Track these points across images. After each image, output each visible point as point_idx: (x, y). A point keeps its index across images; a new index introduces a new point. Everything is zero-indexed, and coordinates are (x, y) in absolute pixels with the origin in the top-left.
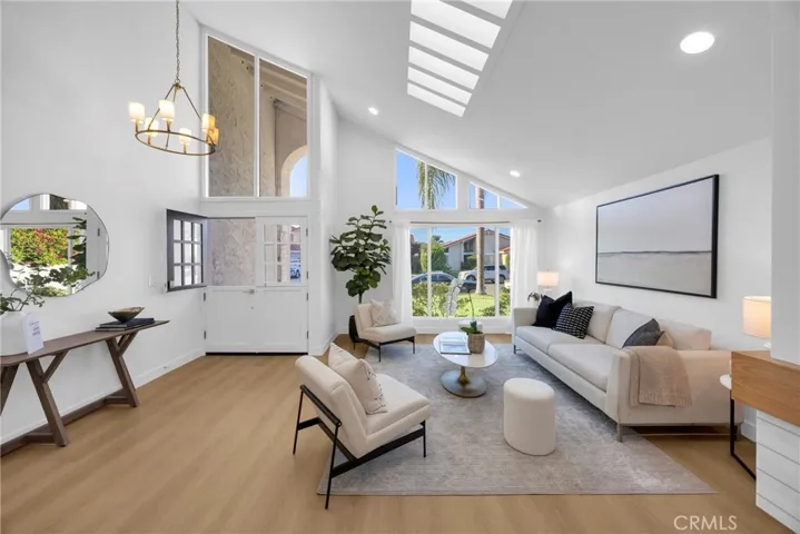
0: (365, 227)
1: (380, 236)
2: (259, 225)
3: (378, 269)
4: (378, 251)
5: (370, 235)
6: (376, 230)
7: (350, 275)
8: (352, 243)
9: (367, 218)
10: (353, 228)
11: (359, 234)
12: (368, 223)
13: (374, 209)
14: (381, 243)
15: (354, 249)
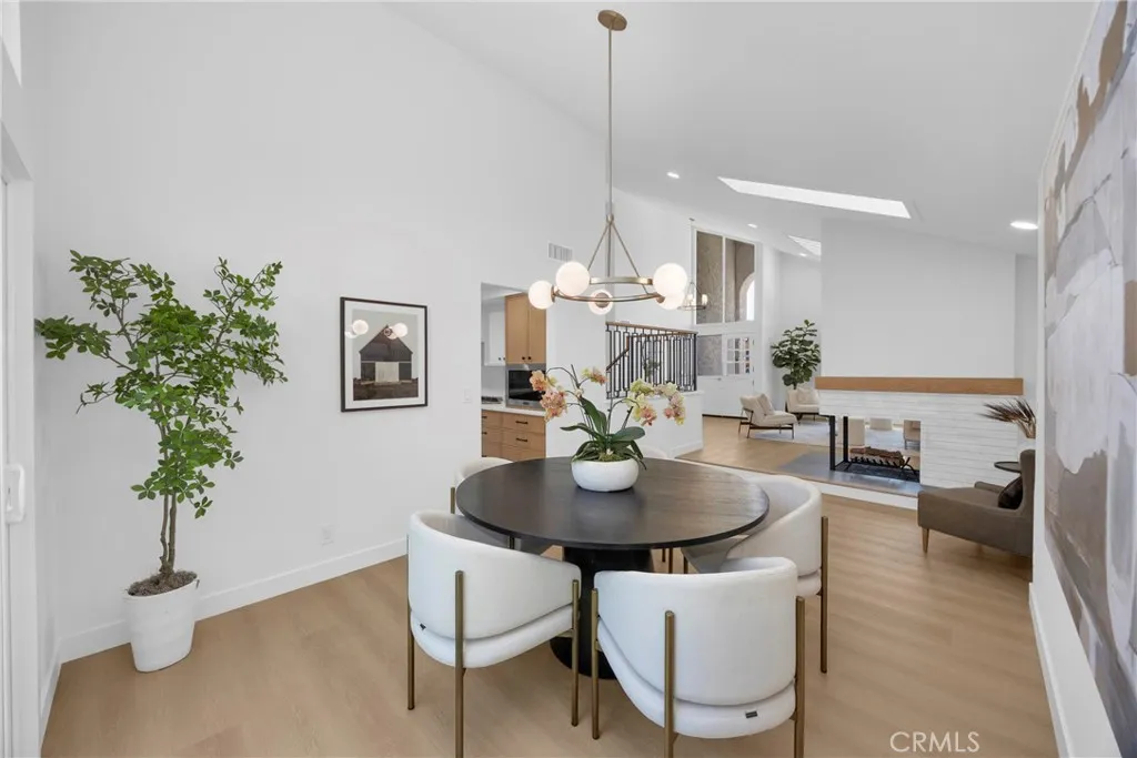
0: (800, 336)
1: (811, 342)
2: (723, 337)
3: (811, 368)
4: (809, 353)
5: (802, 342)
6: (807, 338)
7: (787, 371)
8: (786, 349)
9: (801, 329)
10: (786, 338)
11: (793, 341)
12: (802, 333)
13: (807, 322)
14: (812, 347)
15: (790, 352)
